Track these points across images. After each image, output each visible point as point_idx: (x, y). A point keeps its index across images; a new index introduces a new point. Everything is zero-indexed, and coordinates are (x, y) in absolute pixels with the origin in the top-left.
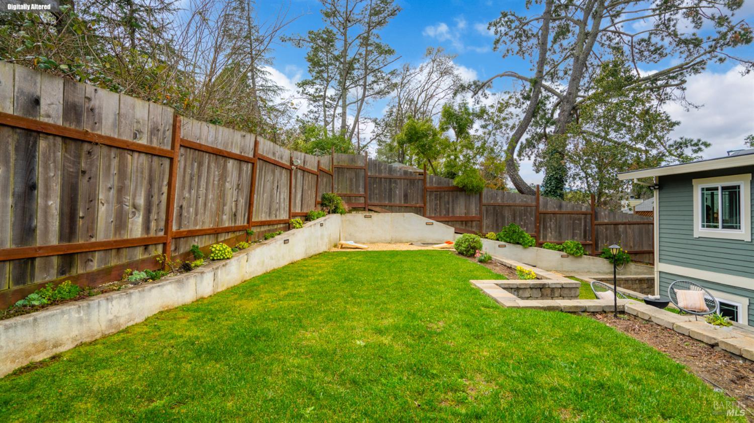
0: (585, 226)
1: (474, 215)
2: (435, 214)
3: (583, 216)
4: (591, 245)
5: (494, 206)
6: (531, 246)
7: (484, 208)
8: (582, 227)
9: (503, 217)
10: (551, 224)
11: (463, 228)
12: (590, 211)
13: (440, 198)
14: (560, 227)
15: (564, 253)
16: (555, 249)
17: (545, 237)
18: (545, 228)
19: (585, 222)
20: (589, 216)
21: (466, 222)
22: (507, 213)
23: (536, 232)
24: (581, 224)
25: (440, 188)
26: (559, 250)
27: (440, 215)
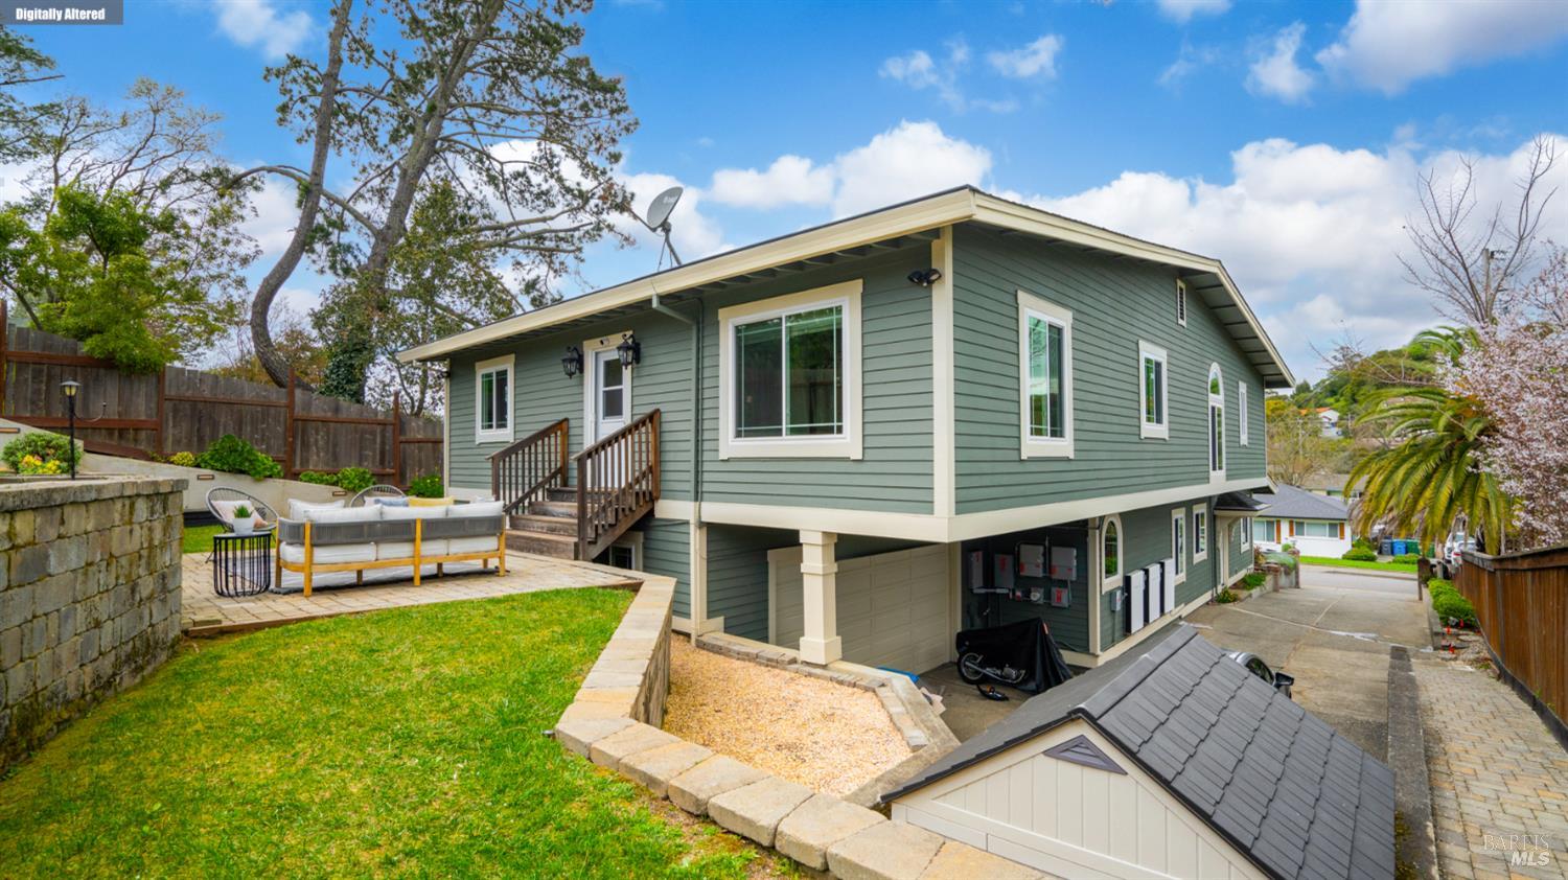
0: (383, 443)
1: (143, 418)
2: (32, 411)
3: (378, 429)
4: (393, 474)
5: (194, 403)
6: (270, 476)
7: (168, 405)
8: (378, 446)
9: (215, 425)
10: (318, 438)
11: (114, 443)
12: (391, 419)
13: (50, 377)
14: (335, 445)
15: (338, 489)
16: (321, 482)
17: (305, 462)
18: (305, 445)
19: (383, 437)
20: (390, 428)
21: (122, 433)
22: (224, 418)
23: (285, 452)
24: (374, 440)
25: (49, 357)
26: (328, 483)
27: (48, 413)
